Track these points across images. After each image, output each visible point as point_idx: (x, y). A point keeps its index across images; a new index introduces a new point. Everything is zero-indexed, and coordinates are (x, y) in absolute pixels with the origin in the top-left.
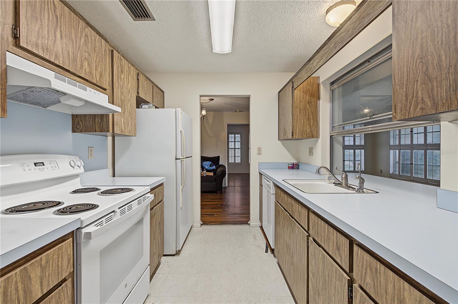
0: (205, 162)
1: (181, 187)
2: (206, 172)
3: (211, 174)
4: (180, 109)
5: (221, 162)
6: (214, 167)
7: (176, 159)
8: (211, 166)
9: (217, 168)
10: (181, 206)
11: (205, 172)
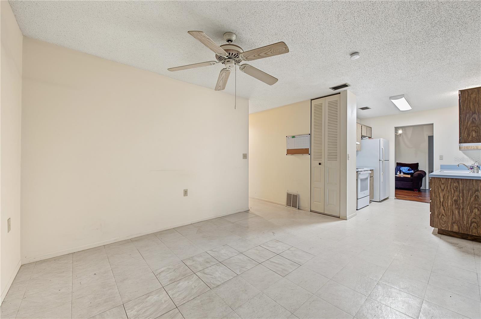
0: (403, 167)
1: (382, 173)
2: (404, 174)
3: (409, 176)
4: (382, 139)
5: (420, 168)
6: (412, 171)
7: (380, 160)
8: (409, 170)
9: (415, 172)
10: (382, 181)
11: (402, 174)
